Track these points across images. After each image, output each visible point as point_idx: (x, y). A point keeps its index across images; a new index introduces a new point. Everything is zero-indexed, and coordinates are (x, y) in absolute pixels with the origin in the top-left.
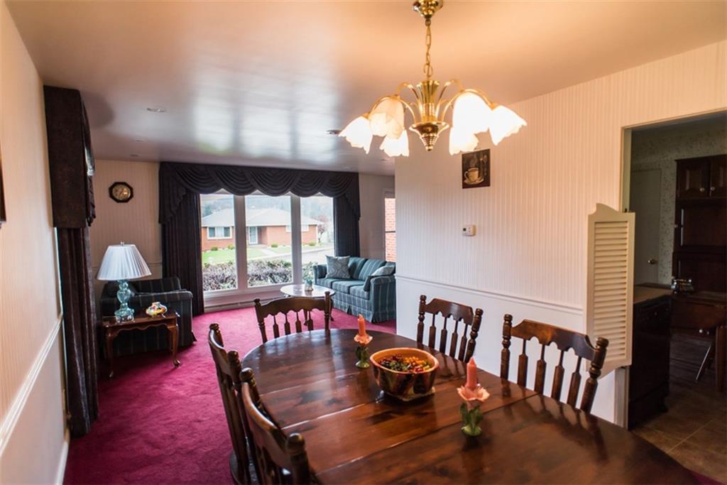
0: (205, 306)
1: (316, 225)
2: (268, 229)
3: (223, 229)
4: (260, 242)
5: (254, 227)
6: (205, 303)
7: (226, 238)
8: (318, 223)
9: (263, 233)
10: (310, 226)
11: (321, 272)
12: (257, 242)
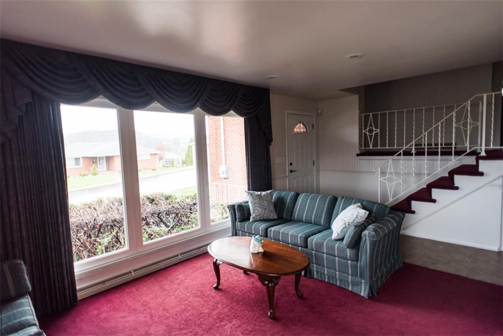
0: (78, 287)
1: (156, 154)
2: (115, 158)
3: (74, 160)
4: (108, 169)
5: (102, 158)
6: (77, 283)
7: (77, 167)
8: (158, 152)
9: (110, 161)
10: (151, 154)
11: (240, 213)
12: (106, 169)
